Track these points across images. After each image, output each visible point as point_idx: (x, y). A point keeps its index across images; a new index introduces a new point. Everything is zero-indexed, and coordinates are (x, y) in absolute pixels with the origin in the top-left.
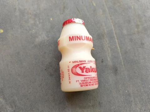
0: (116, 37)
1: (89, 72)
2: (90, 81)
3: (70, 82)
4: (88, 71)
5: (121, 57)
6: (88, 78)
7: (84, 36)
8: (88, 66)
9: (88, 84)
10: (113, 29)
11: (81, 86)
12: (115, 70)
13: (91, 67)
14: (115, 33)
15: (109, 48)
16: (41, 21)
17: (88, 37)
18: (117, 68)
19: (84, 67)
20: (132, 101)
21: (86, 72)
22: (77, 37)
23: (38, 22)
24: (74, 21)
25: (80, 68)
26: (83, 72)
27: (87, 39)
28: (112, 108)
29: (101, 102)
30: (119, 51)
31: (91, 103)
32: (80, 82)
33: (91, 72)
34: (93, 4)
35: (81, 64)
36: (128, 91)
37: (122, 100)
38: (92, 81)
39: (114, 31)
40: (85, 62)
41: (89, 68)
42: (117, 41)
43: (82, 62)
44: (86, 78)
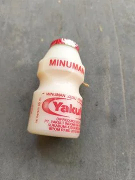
0: (122, 76)
1: (67, 111)
2: (64, 125)
3: (37, 121)
4: (65, 110)
5: (125, 104)
6: (63, 119)
7: (71, 63)
8: (67, 103)
9: (61, 128)
10: (121, 64)
11: (50, 129)
12: (113, 120)
13: (71, 105)
14: (121, 70)
15: (109, 89)
16: (30, 40)
17: (77, 65)
18: (116, 117)
19: (61, 104)
20: (128, 170)
21: (62, 110)
22: (61, 61)
23: (25, 42)
24: (64, 42)
25: (55, 103)
26: (57, 110)
27: (75, 67)
28: (98, 172)
29: (83, 160)
30: (124, 95)
31: (68, 158)
32: (50, 122)
33: (70, 112)
34: (99, 29)
35: (58, 99)
36: (126, 154)
37: (115, 164)
38: (67, 126)
39: (121, 67)
40: (64, 97)
41: (67, 107)
42: (122, 80)
43: (60, 96)
44: (60, 119)
